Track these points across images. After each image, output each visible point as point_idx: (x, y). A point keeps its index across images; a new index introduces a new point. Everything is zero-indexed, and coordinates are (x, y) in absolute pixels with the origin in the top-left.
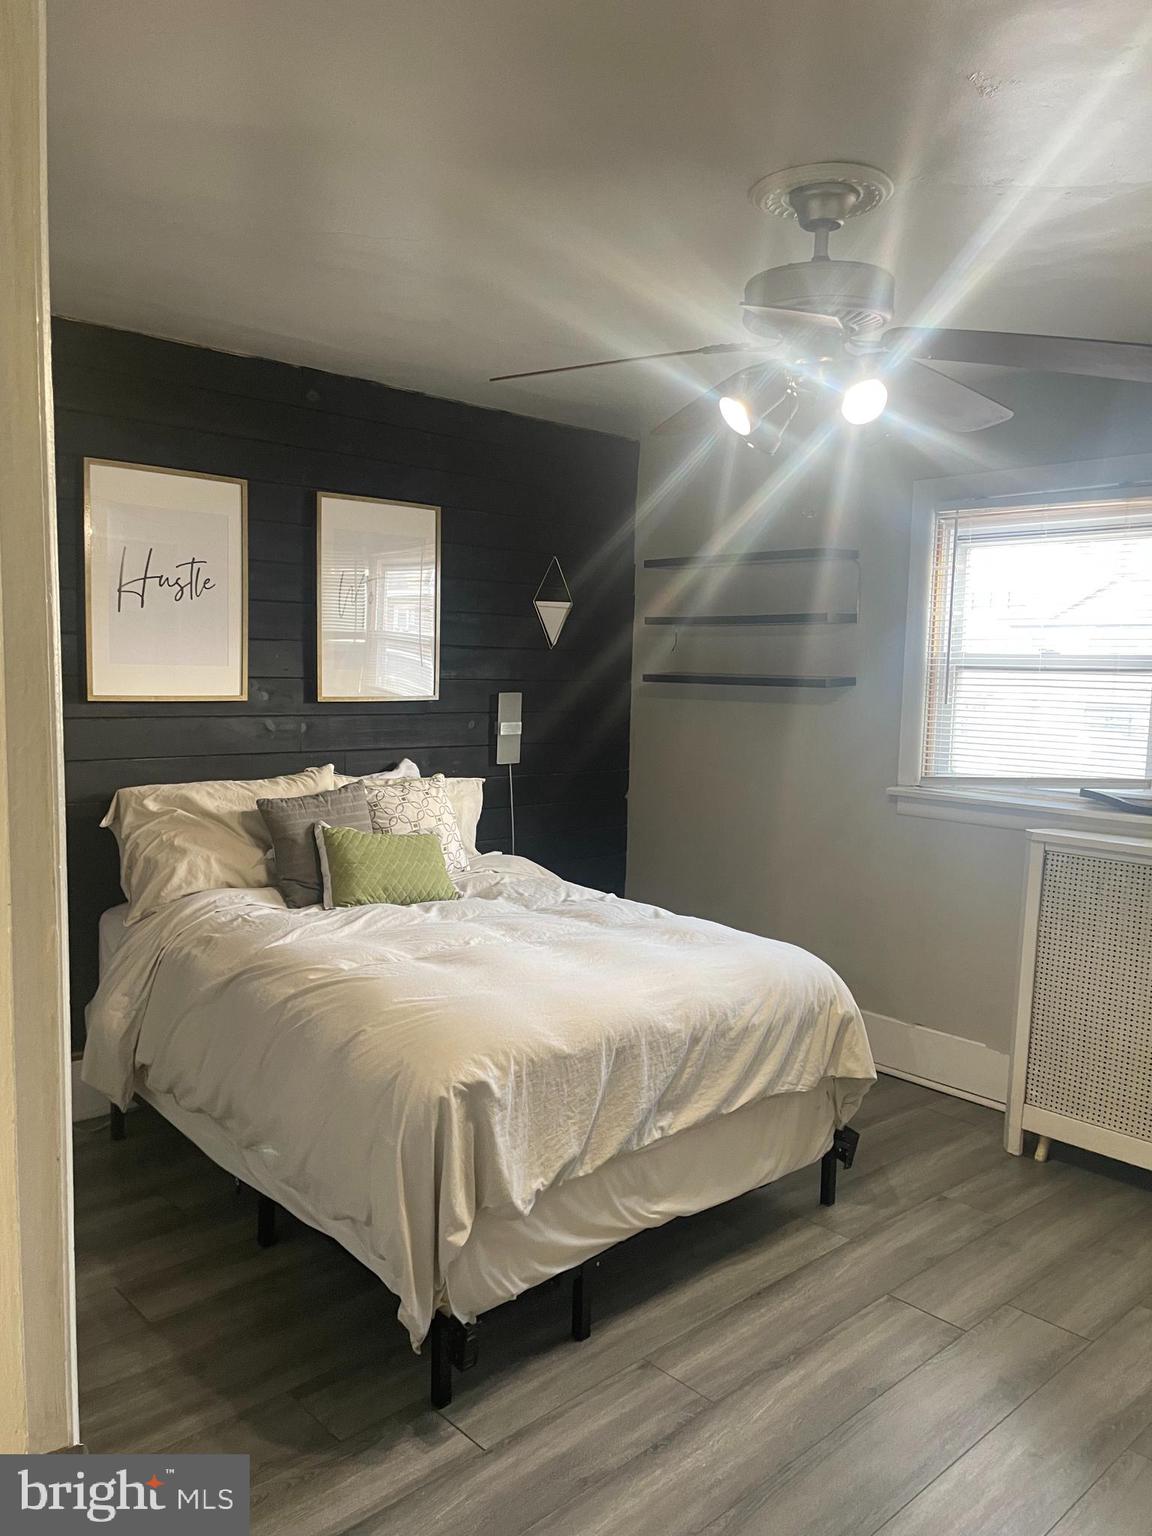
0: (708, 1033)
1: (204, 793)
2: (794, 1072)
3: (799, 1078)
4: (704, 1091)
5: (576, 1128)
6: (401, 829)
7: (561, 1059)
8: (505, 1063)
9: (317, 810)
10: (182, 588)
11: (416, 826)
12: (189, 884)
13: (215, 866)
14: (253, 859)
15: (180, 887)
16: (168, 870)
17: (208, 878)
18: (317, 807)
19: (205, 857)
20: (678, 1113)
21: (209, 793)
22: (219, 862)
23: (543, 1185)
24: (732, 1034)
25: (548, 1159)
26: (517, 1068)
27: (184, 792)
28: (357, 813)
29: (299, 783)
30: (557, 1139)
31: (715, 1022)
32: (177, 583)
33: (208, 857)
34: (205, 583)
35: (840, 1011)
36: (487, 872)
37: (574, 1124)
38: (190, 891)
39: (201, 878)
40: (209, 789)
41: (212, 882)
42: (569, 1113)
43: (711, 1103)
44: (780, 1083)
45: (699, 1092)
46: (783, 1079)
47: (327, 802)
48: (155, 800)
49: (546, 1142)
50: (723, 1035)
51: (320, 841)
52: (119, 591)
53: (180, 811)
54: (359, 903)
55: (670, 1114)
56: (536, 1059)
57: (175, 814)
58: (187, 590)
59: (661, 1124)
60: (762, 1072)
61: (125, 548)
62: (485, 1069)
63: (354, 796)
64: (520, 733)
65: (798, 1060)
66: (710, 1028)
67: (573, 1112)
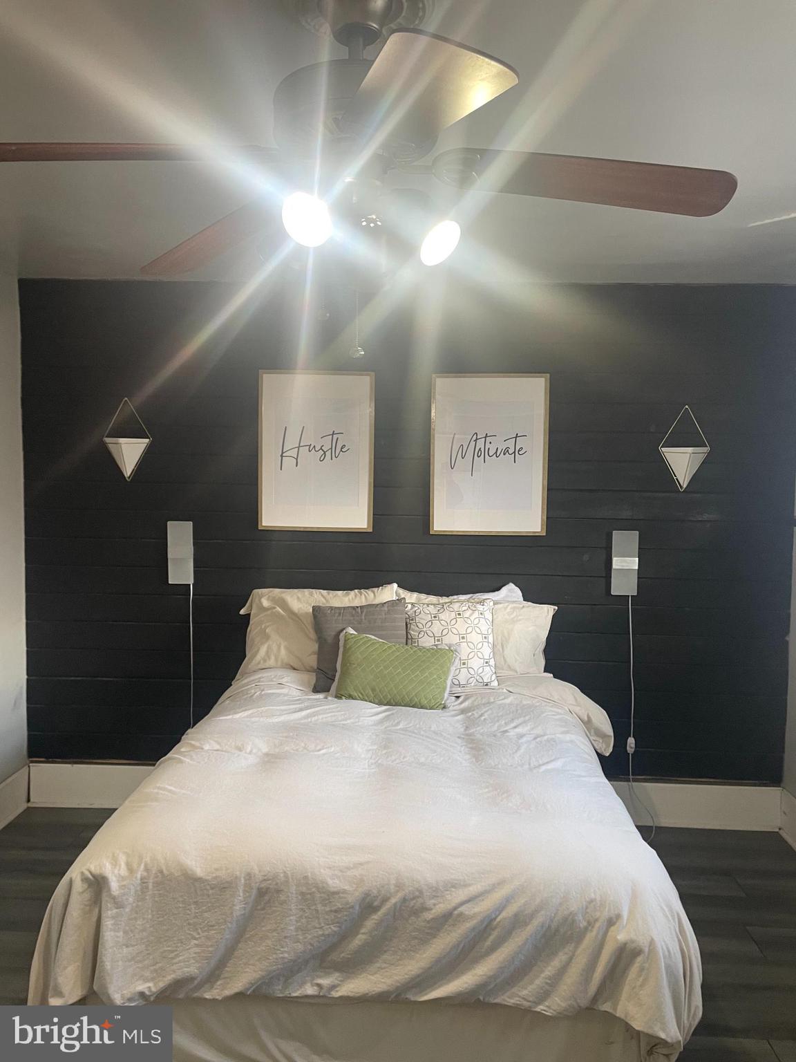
0: (388, 905)
1: (296, 597)
2: (533, 986)
3: (544, 996)
4: (385, 965)
5: (197, 950)
6: (426, 642)
7: (191, 880)
8: (135, 866)
9: (352, 618)
10: (325, 453)
11: (438, 641)
12: (265, 661)
13: (283, 651)
14: (309, 650)
15: (259, 663)
16: (256, 649)
17: (276, 660)
18: (353, 616)
19: (278, 643)
20: (349, 978)
21: (298, 598)
22: (287, 648)
23: (150, 991)
24: (428, 916)
25: (162, 969)
26: (145, 874)
27: (283, 595)
28: (387, 624)
29: (363, 596)
30: (176, 953)
31: (400, 895)
32: (321, 449)
33: (280, 644)
34: (342, 448)
35: (622, 937)
36: (501, 690)
37: (197, 945)
38: (264, 667)
39: (273, 658)
40: (300, 596)
41: (279, 663)
42: (195, 934)
43: (389, 981)
44: (508, 994)
45: (378, 965)
46: (515, 990)
47: (362, 612)
48: (268, 599)
49: (165, 951)
50: (416, 912)
51: (341, 643)
52: (282, 456)
53: (278, 609)
54: (351, 697)
55: (337, 974)
56: (165, 871)
57: (274, 610)
58: (328, 454)
59: (320, 981)
60: (473, 972)
61: (303, 427)
62: (115, 865)
63: (389, 610)
64: (637, 568)
65: (543, 975)
66: (393, 901)
67: (199, 934)
